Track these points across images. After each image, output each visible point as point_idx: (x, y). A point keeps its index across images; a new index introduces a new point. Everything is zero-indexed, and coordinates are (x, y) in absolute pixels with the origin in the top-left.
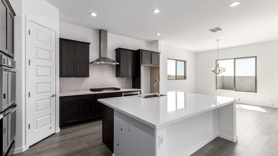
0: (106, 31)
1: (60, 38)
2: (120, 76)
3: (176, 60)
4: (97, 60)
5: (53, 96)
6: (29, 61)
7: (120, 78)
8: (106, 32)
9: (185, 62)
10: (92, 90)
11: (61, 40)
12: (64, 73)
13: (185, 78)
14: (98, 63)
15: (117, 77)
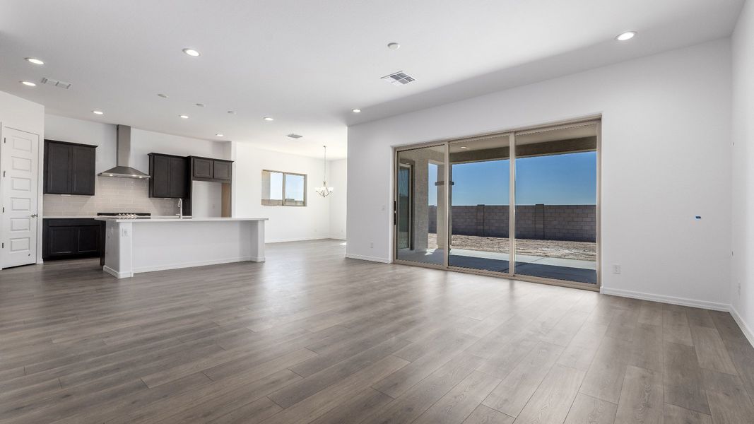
0: (129, 128)
1: (45, 140)
2: (153, 196)
3: (283, 173)
4: (110, 171)
5: (33, 216)
6: (4, 172)
7: (158, 200)
8: (127, 129)
9: (305, 176)
10: (99, 214)
11: (47, 142)
12: (51, 189)
13: (304, 204)
14: (111, 175)
15: (149, 197)
